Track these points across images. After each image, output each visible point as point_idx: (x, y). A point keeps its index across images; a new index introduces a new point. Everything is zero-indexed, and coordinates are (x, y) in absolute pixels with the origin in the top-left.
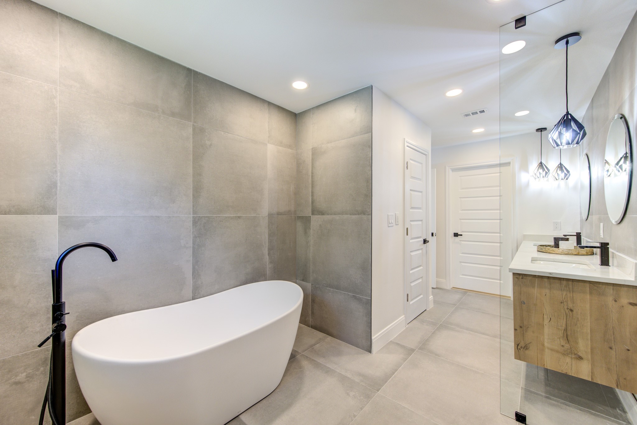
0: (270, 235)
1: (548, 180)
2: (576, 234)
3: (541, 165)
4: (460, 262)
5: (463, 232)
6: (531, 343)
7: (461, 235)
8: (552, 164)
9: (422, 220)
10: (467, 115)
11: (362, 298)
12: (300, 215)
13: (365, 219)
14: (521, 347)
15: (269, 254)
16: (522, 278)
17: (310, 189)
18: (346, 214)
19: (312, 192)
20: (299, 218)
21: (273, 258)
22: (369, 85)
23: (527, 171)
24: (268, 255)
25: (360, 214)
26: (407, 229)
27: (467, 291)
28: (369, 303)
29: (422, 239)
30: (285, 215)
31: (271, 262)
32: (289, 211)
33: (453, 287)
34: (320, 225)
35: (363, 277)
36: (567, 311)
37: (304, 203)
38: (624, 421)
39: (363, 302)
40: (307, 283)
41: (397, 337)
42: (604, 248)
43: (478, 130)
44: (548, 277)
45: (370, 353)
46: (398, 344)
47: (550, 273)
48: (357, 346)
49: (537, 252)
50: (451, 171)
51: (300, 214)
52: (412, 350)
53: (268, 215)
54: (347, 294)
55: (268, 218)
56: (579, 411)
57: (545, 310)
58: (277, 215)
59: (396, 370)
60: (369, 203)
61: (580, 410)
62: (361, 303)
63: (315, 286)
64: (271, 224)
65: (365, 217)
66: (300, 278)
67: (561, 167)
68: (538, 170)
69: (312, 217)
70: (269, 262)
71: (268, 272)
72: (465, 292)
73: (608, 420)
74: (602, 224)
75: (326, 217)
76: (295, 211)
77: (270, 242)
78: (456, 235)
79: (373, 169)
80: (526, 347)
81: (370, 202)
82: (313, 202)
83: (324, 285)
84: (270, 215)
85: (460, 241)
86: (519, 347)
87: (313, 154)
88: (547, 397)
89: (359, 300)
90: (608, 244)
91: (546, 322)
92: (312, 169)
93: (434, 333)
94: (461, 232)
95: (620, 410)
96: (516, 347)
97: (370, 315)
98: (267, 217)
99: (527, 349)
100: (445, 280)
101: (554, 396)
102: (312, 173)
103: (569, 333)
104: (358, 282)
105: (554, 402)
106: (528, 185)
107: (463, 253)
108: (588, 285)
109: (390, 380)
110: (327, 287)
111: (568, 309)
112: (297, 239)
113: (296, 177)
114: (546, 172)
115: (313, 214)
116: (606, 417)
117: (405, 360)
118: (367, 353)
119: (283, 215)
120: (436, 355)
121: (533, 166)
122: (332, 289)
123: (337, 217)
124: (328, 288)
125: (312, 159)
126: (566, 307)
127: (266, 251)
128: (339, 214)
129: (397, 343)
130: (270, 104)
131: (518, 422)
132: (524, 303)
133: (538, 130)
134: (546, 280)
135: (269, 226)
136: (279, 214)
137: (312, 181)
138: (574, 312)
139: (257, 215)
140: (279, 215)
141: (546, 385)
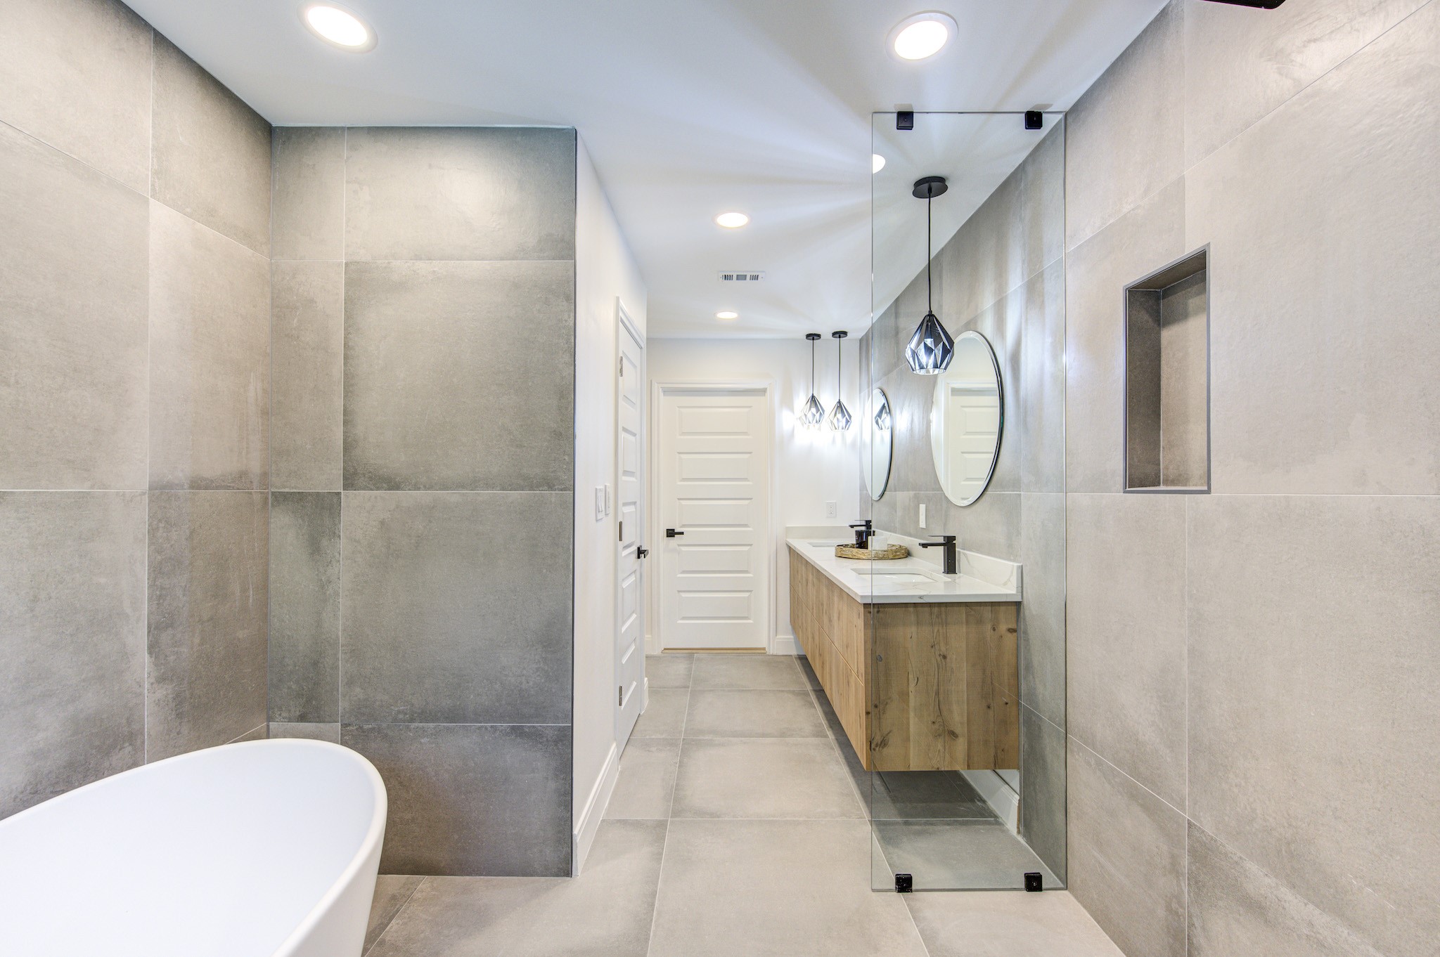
0: (156, 571)
1: (819, 429)
2: (864, 523)
3: (813, 400)
4: (679, 591)
5: (684, 526)
6: (890, 732)
7: (682, 533)
8: (828, 401)
9: (635, 503)
10: (726, 277)
11: (543, 727)
12: (287, 490)
13: (553, 500)
14: (877, 745)
15: (153, 648)
16: (878, 612)
17: (339, 403)
18: (488, 486)
19: (346, 412)
20: (282, 498)
21: (172, 658)
22: (569, 127)
23: (792, 409)
24: (150, 653)
25: (537, 487)
26: (621, 523)
27: (694, 651)
28: (565, 738)
29: (634, 548)
30: (228, 488)
31: (161, 679)
32: (243, 474)
33: (665, 649)
34: (382, 523)
35: (546, 668)
36: (939, 659)
37: (308, 447)
38: (991, 817)
39: (545, 739)
40: (321, 725)
41: (610, 803)
42: (949, 544)
43: (727, 315)
44: (915, 605)
45: (569, 878)
46: (624, 823)
47: (921, 597)
48: (526, 871)
49: (834, 557)
50: (661, 394)
51: (285, 487)
52: (661, 825)
53: (150, 489)
54: (492, 727)
55: (151, 501)
56: (948, 827)
57: (910, 665)
58: (192, 487)
59: (653, 894)
60: (566, 458)
61: (948, 825)
62: (541, 743)
63: (361, 728)
64: (161, 525)
65: (552, 496)
66: (284, 714)
67: (840, 406)
68: (810, 409)
69: (347, 496)
70: (153, 680)
71: (150, 721)
72: (690, 653)
73: (979, 824)
74: (922, 507)
75: (407, 497)
76: (265, 475)
77: (159, 596)
78: (671, 533)
79: (577, 363)
80: (884, 743)
81: (568, 455)
82: (348, 447)
83: (401, 716)
84: (161, 492)
85: (679, 545)
86: (873, 746)
87: (349, 283)
88: (906, 823)
89: (534, 737)
90: (954, 538)
91: (912, 687)
92: (347, 334)
93: (681, 765)
94: (681, 527)
95: (979, 801)
96: (868, 748)
97: (569, 770)
98: (146, 499)
99: (885, 745)
100: (650, 636)
101: (918, 815)
102: (346, 346)
103: (941, 699)
104: (531, 683)
105: (917, 827)
106: (792, 435)
107: (684, 572)
108: (963, 609)
109: (653, 928)
110: (412, 720)
111: (940, 655)
112: (272, 577)
113: (268, 351)
114: (821, 413)
115: (349, 483)
116: (975, 821)
117: (658, 856)
118: (560, 879)
119: (217, 488)
120: (713, 815)
121: (801, 400)
122: (432, 725)
123: (452, 497)
124: (413, 725)
125: (349, 301)
126: (937, 653)
127: (138, 638)
128: (461, 486)
129: (619, 821)
130: (161, 41)
131: (901, 894)
132: (881, 659)
133: (834, 334)
134: (911, 609)
135: (152, 531)
136: (198, 484)
137: (346, 374)
138: (948, 660)
139: (92, 487)
140: (199, 488)
141: (895, 800)
